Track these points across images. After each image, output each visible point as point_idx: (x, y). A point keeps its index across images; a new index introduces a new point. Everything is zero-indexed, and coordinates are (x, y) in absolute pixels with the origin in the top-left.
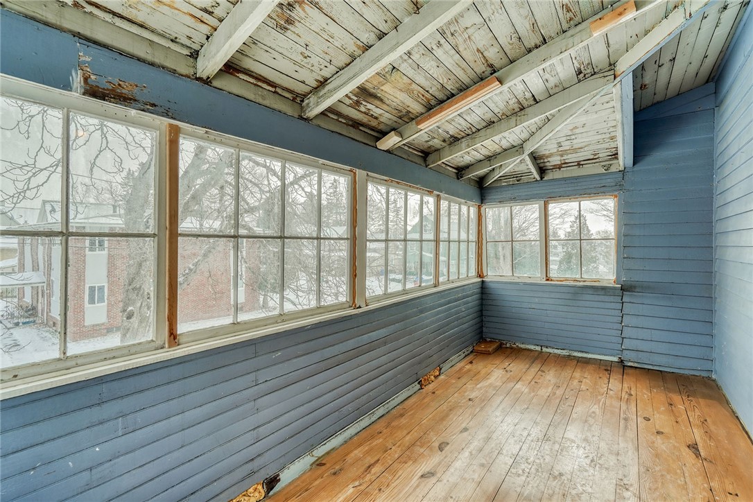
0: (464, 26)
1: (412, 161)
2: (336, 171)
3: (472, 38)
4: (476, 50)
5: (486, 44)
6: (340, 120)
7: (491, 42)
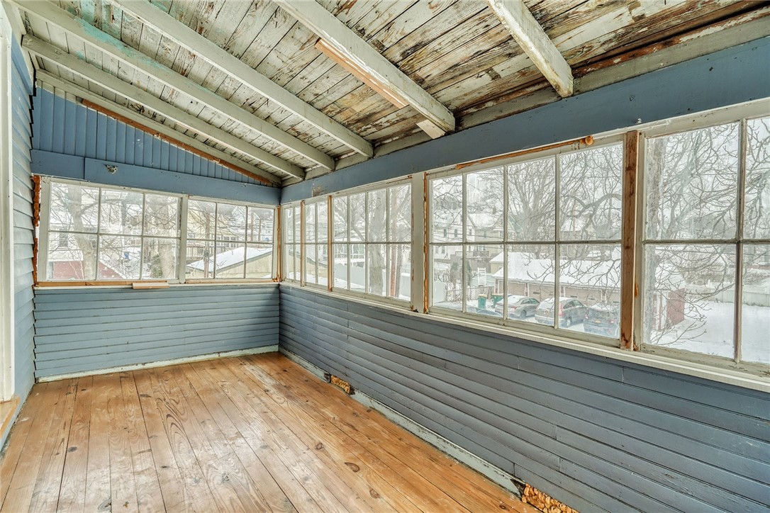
0: (282, 64)
1: (510, 115)
2: (398, 184)
3: (290, 56)
4: (302, 51)
5: (293, 43)
6: (394, 139)
7: (290, 39)
